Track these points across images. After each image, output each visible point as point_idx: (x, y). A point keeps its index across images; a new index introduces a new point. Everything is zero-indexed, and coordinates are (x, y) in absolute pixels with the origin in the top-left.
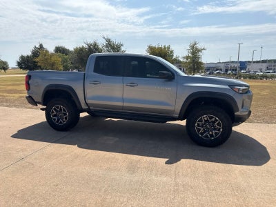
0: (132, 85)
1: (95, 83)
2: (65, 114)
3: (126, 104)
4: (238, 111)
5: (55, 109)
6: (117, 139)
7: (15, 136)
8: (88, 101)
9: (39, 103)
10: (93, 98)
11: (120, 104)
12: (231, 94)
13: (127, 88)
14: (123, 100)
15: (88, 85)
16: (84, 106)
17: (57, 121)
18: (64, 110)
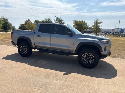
0: (54, 37)
1: (39, 36)
2: (26, 50)
3: (51, 46)
4: (102, 52)
5: (22, 47)
6: (47, 62)
7: (4, 58)
8: (36, 44)
9: (16, 44)
10: (38, 43)
11: (49, 46)
13: (52, 39)
14: (50, 44)
15: (36, 37)
16: (34, 46)
17: (23, 53)
18: (26, 48)
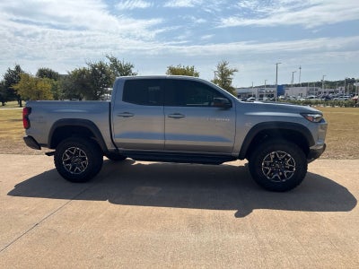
0: (177, 116)
1: (126, 115)
2: (84, 159)
3: (168, 142)
5: (68, 153)
7: (12, 193)
8: (117, 140)
9: (45, 146)
10: (120, 137)
11: (160, 142)
12: (305, 123)
13: (169, 121)
14: (164, 137)
15: (115, 119)
16: (110, 147)
17: (73, 170)
18: (82, 154)
